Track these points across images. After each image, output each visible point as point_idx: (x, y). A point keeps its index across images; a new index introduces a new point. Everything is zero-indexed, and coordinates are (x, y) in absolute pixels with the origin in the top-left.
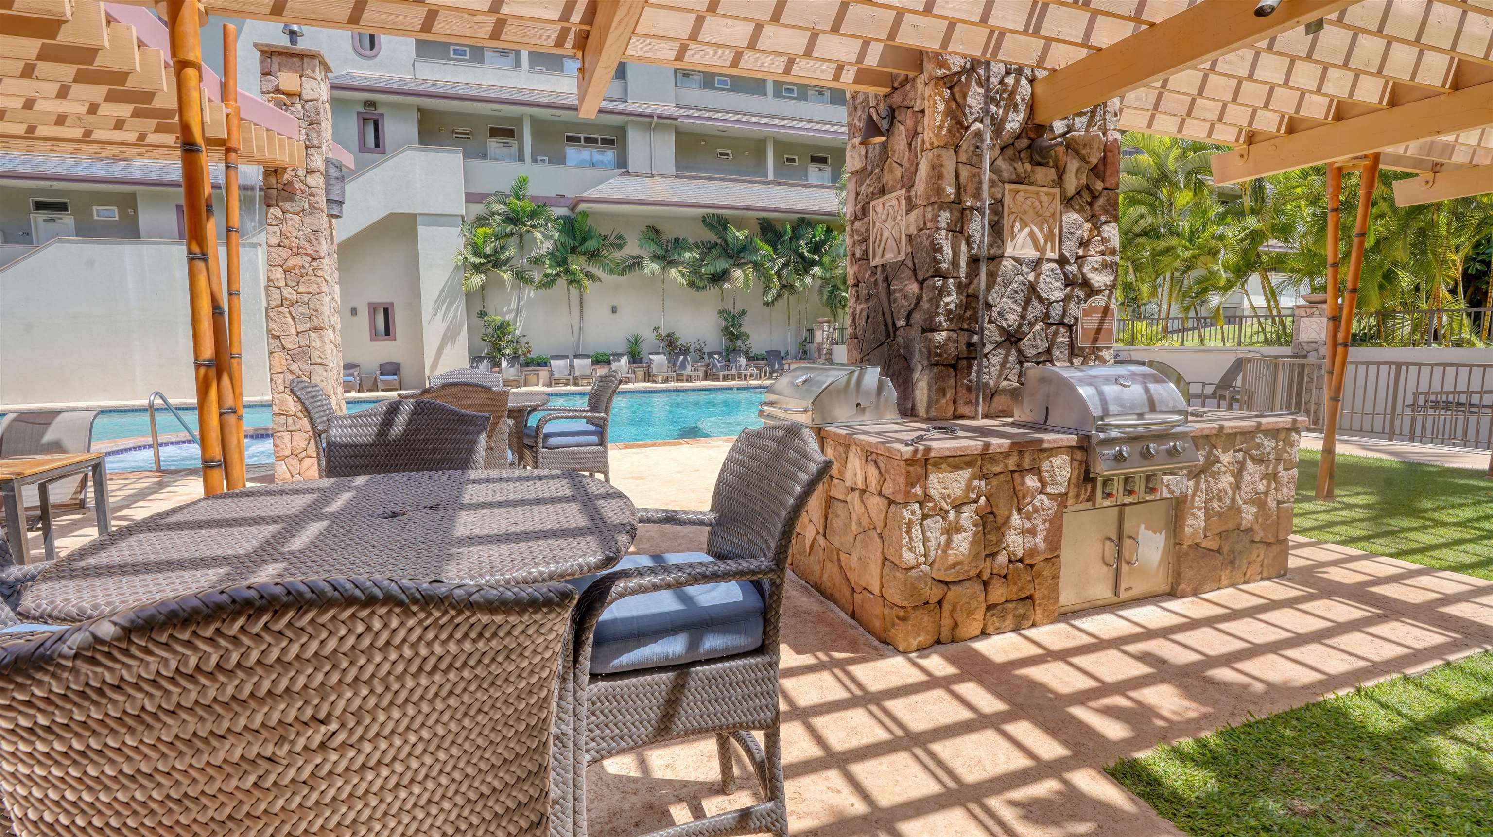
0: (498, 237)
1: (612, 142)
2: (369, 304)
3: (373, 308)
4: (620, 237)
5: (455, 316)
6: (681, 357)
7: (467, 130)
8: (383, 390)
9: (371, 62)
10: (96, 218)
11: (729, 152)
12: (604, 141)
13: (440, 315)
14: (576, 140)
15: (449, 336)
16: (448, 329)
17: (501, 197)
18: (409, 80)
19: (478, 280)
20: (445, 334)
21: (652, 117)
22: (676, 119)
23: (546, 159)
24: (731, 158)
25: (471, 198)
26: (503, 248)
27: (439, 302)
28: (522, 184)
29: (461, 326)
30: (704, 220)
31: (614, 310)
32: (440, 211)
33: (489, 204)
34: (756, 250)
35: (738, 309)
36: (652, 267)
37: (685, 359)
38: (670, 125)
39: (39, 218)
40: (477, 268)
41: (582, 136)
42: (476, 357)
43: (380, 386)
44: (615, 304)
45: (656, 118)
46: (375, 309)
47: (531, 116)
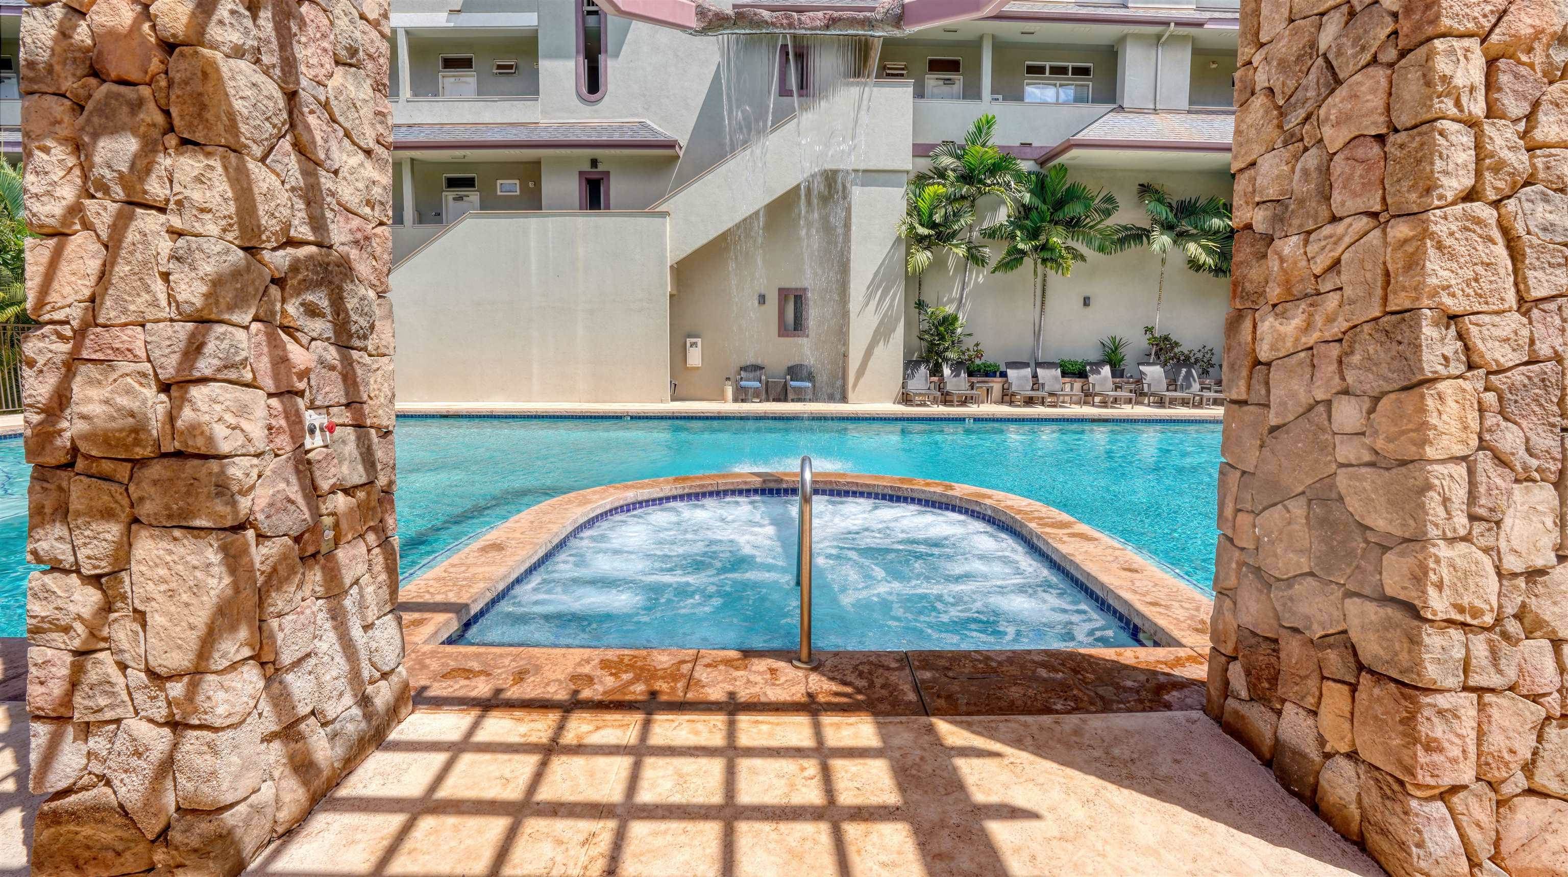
0: (951, 200)
1: (1085, 71)
2: (780, 290)
3: (784, 294)
4: (1109, 199)
5: (891, 305)
6: (1184, 371)
7: (902, 64)
10: (499, 193)
12: (1078, 71)
13: (872, 305)
14: (1040, 70)
15: (882, 333)
16: (881, 323)
17: (951, 148)
19: (923, 257)
20: (876, 332)
21: (1166, 24)
22: (1197, 26)
23: (1000, 97)
25: (920, 150)
26: (957, 215)
27: (873, 287)
29: (897, 320)
31: (1086, 302)
32: (880, 166)
33: (935, 157)
36: (1162, 240)
37: (1189, 375)
38: (1185, 37)
39: (449, 195)
40: (923, 242)
41: (1048, 65)
42: (910, 362)
43: (791, 396)
44: (1088, 294)
45: (1172, 25)
46: (786, 296)
47: (993, 37)
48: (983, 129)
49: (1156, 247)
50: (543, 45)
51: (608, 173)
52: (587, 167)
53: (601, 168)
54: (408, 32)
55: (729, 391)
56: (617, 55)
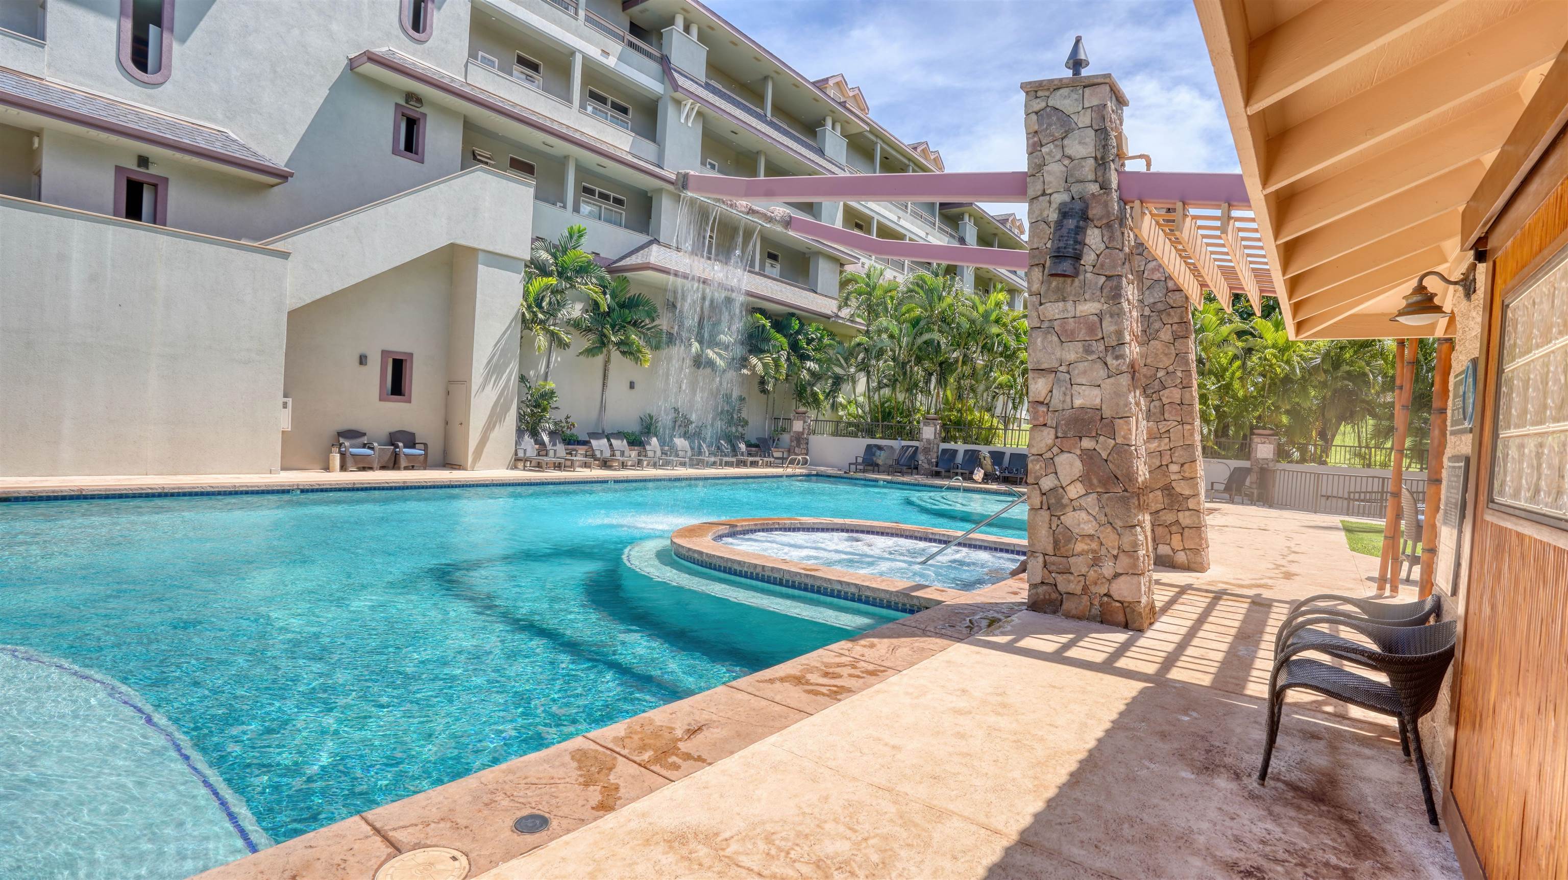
1: (621, 202)
2: (379, 352)
3: (384, 357)
5: (510, 377)
7: (487, 154)
9: (419, 47)
12: (616, 200)
13: (493, 378)
14: (591, 192)
15: (503, 404)
16: (501, 394)
26: (560, 305)
28: (575, 234)
29: (514, 392)
32: (504, 252)
41: (611, 195)
43: (403, 462)
47: (576, 160)
48: (576, 236)
51: (165, 179)
52: (131, 164)
53: (153, 170)
55: (336, 459)
56: (183, 40)
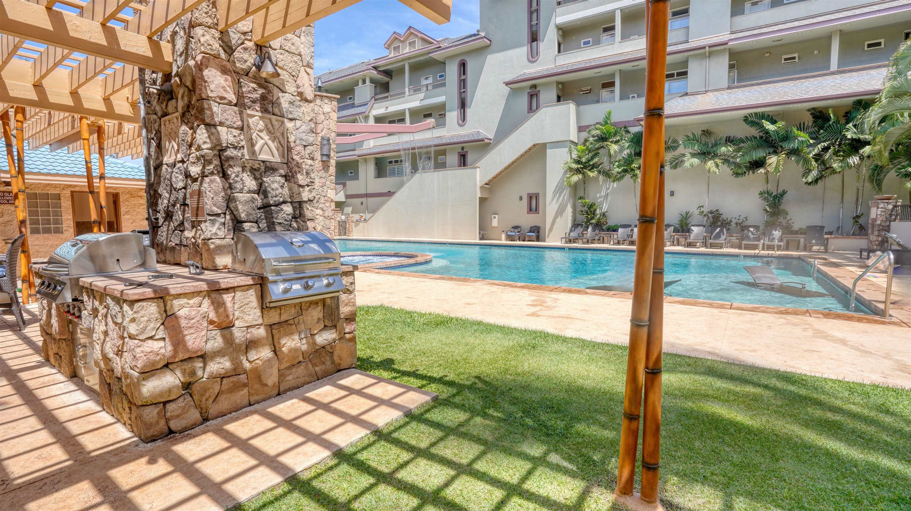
0: (592, 151)
2: (528, 194)
4: (675, 141)
5: (563, 199)
6: (718, 230)
7: (589, 88)
8: (528, 241)
9: (535, 64)
11: (796, 55)
13: (555, 200)
14: (672, 75)
15: (560, 212)
16: (559, 208)
17: (597, 125)
18: (552, 69)
19: (576, 178)
20: (558, 211)
21: (705, 48)
22: (726, 44)
23: (636, 95)
24: (797, 60)
25: (581, 129)
27: (555, 192)
28: (608, 116)
29: (568, 205)
30: (746, 119)
31: (672, 194)
32: (557, 140)
33: (590, 131)
34: (796, 138)
35: (780, 191)
36: (693, 161)
37: (722, 231)
38: (725, 49)
40: (578, 171)
41: (675, 72)
42: (575, 224)
44: (672, 190)
45: (707, 48)
46: (531, 197)
47: (622, 71)
49: (687, 164)
50: (447, 107)
51: (467, 152)
52: (460, 151)
53: (465, 150)
54: (409, 109)
55: (504, 236)
56: (470, 107)
